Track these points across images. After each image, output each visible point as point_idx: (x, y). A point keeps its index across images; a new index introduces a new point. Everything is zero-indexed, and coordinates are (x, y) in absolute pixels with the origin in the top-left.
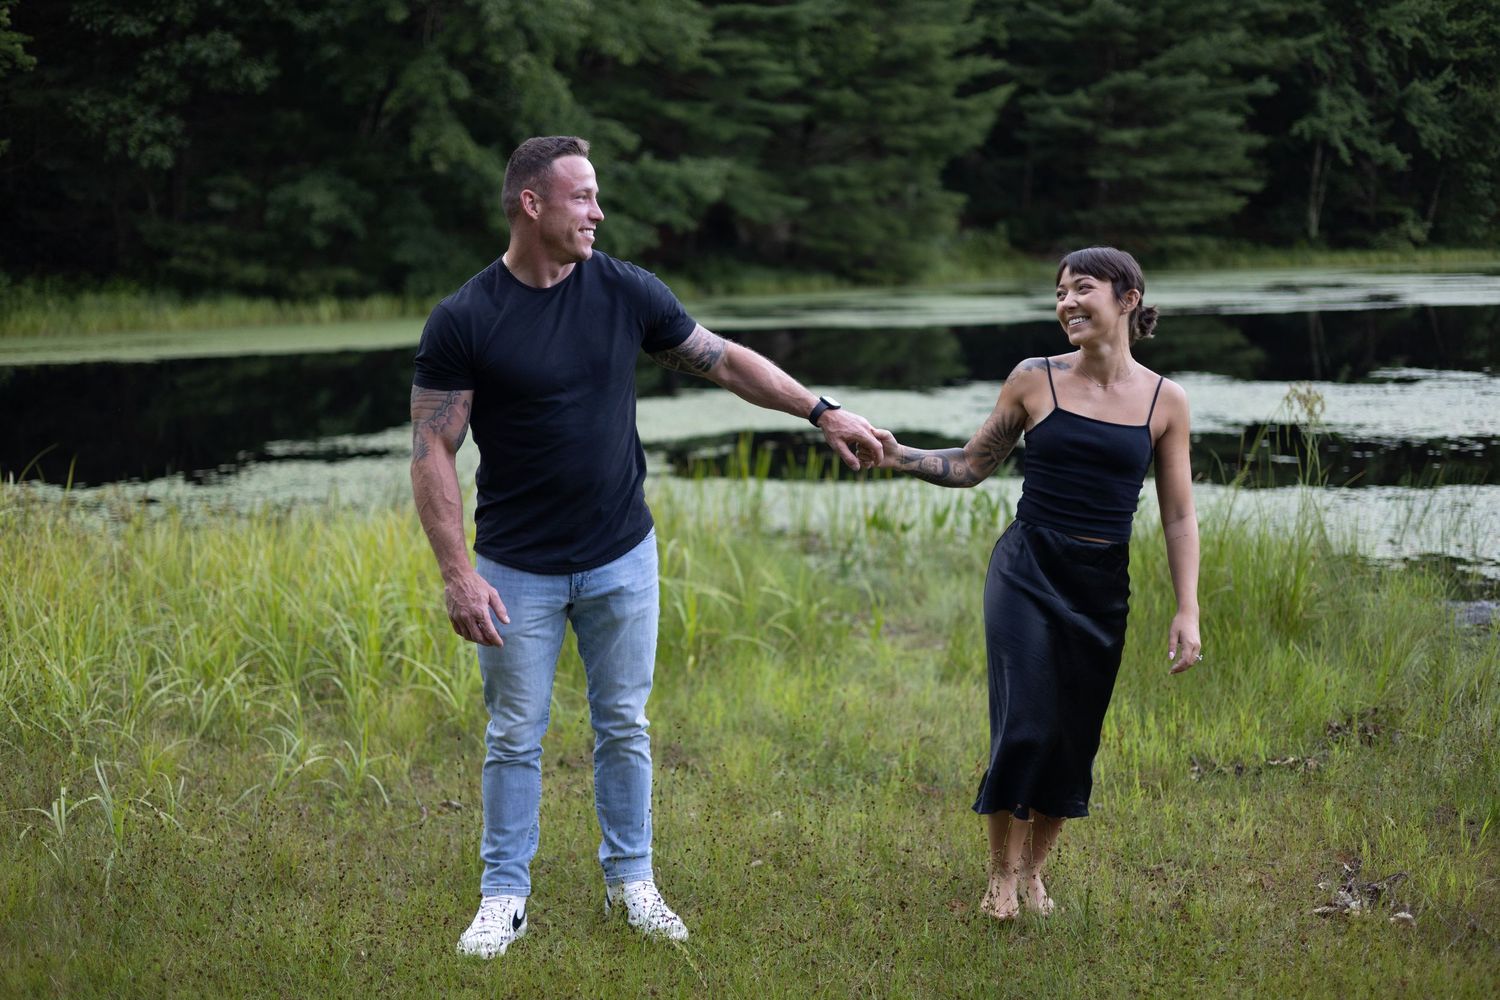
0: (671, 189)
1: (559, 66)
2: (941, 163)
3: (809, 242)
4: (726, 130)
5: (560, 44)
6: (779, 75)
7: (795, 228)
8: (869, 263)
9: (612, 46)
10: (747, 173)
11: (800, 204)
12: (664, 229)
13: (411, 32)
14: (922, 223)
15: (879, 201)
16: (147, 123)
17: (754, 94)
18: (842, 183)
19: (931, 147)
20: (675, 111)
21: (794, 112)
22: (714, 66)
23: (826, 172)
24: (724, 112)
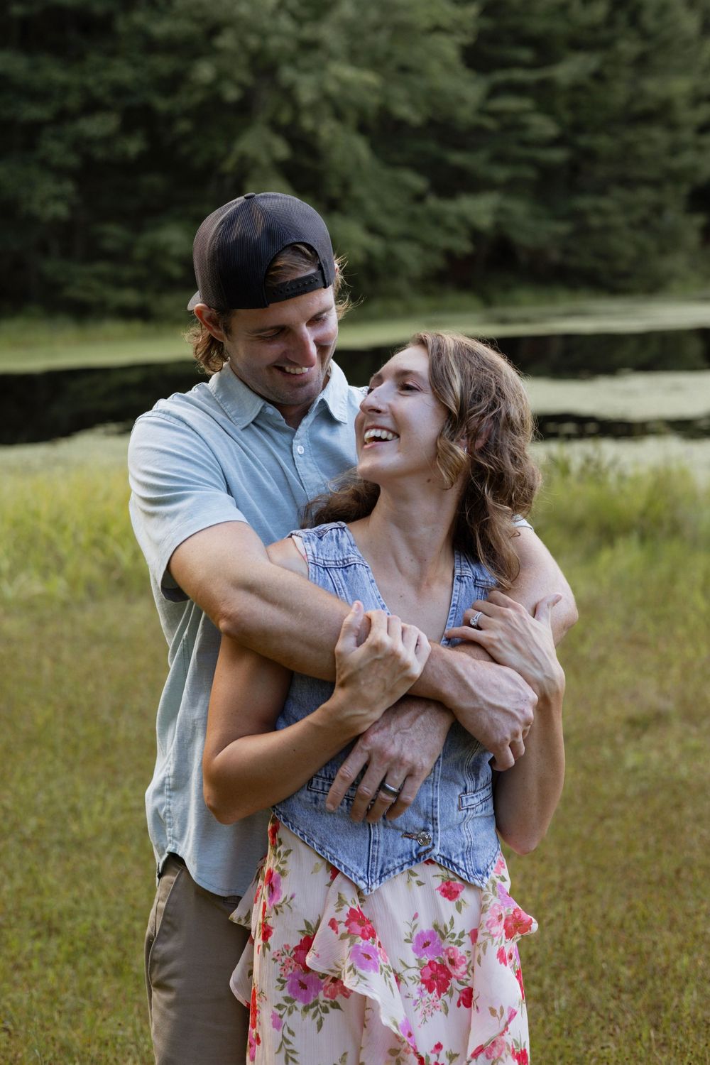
0: (452, 221)
1: (362, 129)
2: (685, 189)
3: (573, 262)
4: (501, 174)
5: (361, 112)
6: (544, 126)
7: (567, 252)
8: (626, 275)
9: (404, 111)
10: (519, 208)
11: (563, 228)
12: (449, 254)
13: (245, 108)
14: (669, 243)
15: (632, 226)
16: (48, 187)
17: (525, 144)
18: (599, 211)
19: (675, 177)
20: (457, 158)
21: (558, 155)
22: (489, 123)
23: (584, 202)
24: (499, 159)
